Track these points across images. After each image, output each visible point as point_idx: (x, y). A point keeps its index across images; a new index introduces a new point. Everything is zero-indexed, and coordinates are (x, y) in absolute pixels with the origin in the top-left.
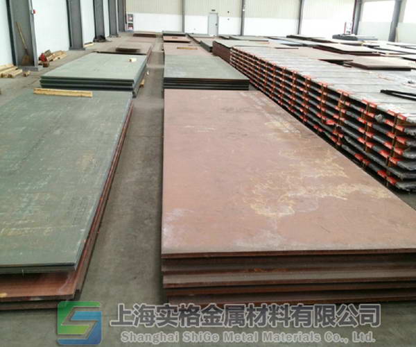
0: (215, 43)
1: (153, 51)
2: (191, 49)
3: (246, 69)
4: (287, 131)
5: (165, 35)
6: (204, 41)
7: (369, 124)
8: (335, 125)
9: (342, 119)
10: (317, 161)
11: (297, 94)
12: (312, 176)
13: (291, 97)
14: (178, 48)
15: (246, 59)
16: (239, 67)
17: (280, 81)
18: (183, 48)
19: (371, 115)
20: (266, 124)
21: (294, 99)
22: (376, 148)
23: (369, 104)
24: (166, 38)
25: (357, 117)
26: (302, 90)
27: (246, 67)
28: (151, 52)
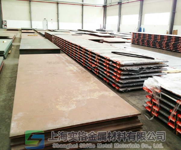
0: (46, 33)
1: (16, 37)
2: (34, 36)
3: (59, 44)
4: (75, 71)
5: (22, 29)
6: (41, 32)
7: (108, 66)
8: (95, 67)
9: (98, 64)
10: (87, 83)
11: (80, 54)
12: (84, 90)
13: (78, 56)
14: (28, 35)
15: (59, 40)
16: (56, 43)
17: (73, 49)
18: (31, 35)
19: (108, 62)
20: (66, 68)
21: (79, 56)
22: (111, 75)
23: (107, 58)
24: (23, 31)
25: (103, 63)
26: (82, 52)
27: (59, 43)
28: (15, 37)
